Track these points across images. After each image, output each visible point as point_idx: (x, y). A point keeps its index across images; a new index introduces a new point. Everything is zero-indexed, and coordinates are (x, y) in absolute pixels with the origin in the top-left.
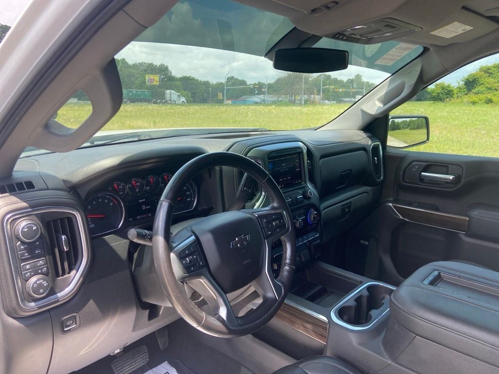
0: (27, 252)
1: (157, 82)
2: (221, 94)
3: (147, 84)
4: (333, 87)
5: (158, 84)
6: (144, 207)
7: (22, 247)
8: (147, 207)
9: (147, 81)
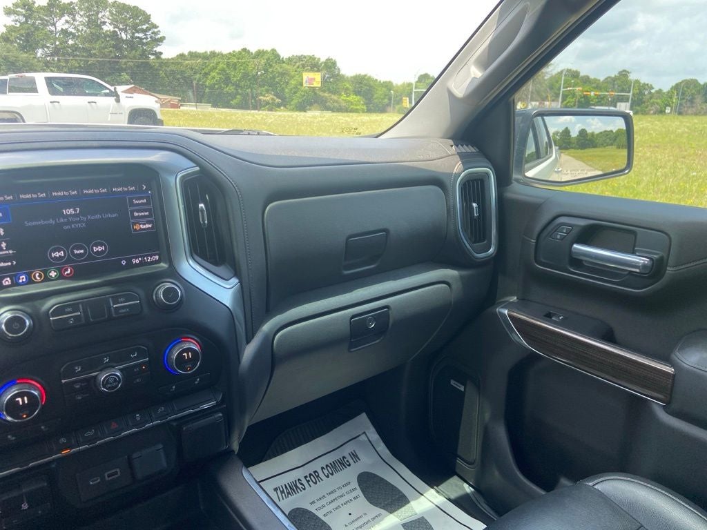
1: (318, 83)
2: (408, 99)
3: (304, 85)
4: (581, 88)
5: (320, 85)
9: (304, 81)
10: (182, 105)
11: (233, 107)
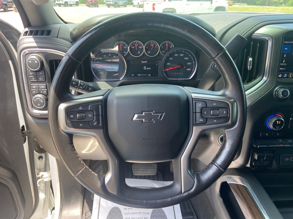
0: (34, 77)
6: (145, 68)
7: (31, 73)
8: (148, 69)
10: (233, 4)
11: (258, 5)
